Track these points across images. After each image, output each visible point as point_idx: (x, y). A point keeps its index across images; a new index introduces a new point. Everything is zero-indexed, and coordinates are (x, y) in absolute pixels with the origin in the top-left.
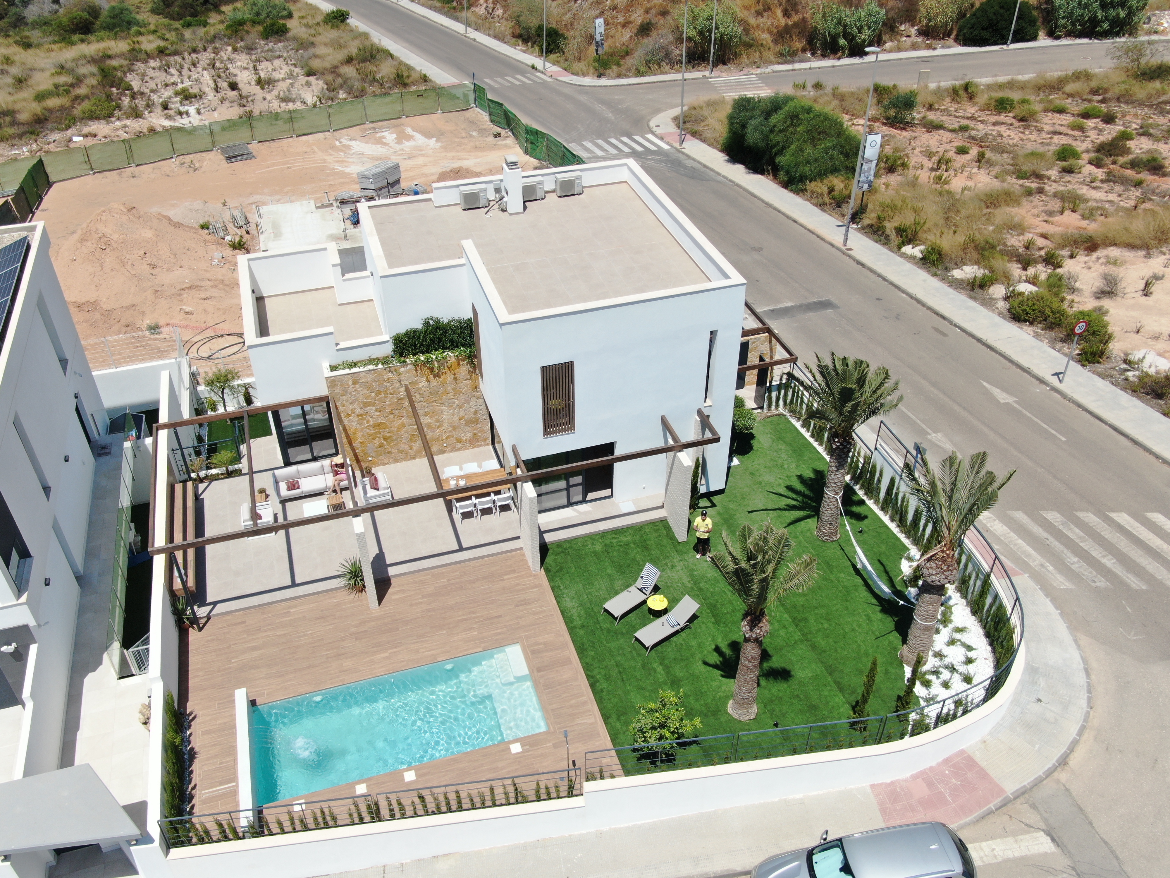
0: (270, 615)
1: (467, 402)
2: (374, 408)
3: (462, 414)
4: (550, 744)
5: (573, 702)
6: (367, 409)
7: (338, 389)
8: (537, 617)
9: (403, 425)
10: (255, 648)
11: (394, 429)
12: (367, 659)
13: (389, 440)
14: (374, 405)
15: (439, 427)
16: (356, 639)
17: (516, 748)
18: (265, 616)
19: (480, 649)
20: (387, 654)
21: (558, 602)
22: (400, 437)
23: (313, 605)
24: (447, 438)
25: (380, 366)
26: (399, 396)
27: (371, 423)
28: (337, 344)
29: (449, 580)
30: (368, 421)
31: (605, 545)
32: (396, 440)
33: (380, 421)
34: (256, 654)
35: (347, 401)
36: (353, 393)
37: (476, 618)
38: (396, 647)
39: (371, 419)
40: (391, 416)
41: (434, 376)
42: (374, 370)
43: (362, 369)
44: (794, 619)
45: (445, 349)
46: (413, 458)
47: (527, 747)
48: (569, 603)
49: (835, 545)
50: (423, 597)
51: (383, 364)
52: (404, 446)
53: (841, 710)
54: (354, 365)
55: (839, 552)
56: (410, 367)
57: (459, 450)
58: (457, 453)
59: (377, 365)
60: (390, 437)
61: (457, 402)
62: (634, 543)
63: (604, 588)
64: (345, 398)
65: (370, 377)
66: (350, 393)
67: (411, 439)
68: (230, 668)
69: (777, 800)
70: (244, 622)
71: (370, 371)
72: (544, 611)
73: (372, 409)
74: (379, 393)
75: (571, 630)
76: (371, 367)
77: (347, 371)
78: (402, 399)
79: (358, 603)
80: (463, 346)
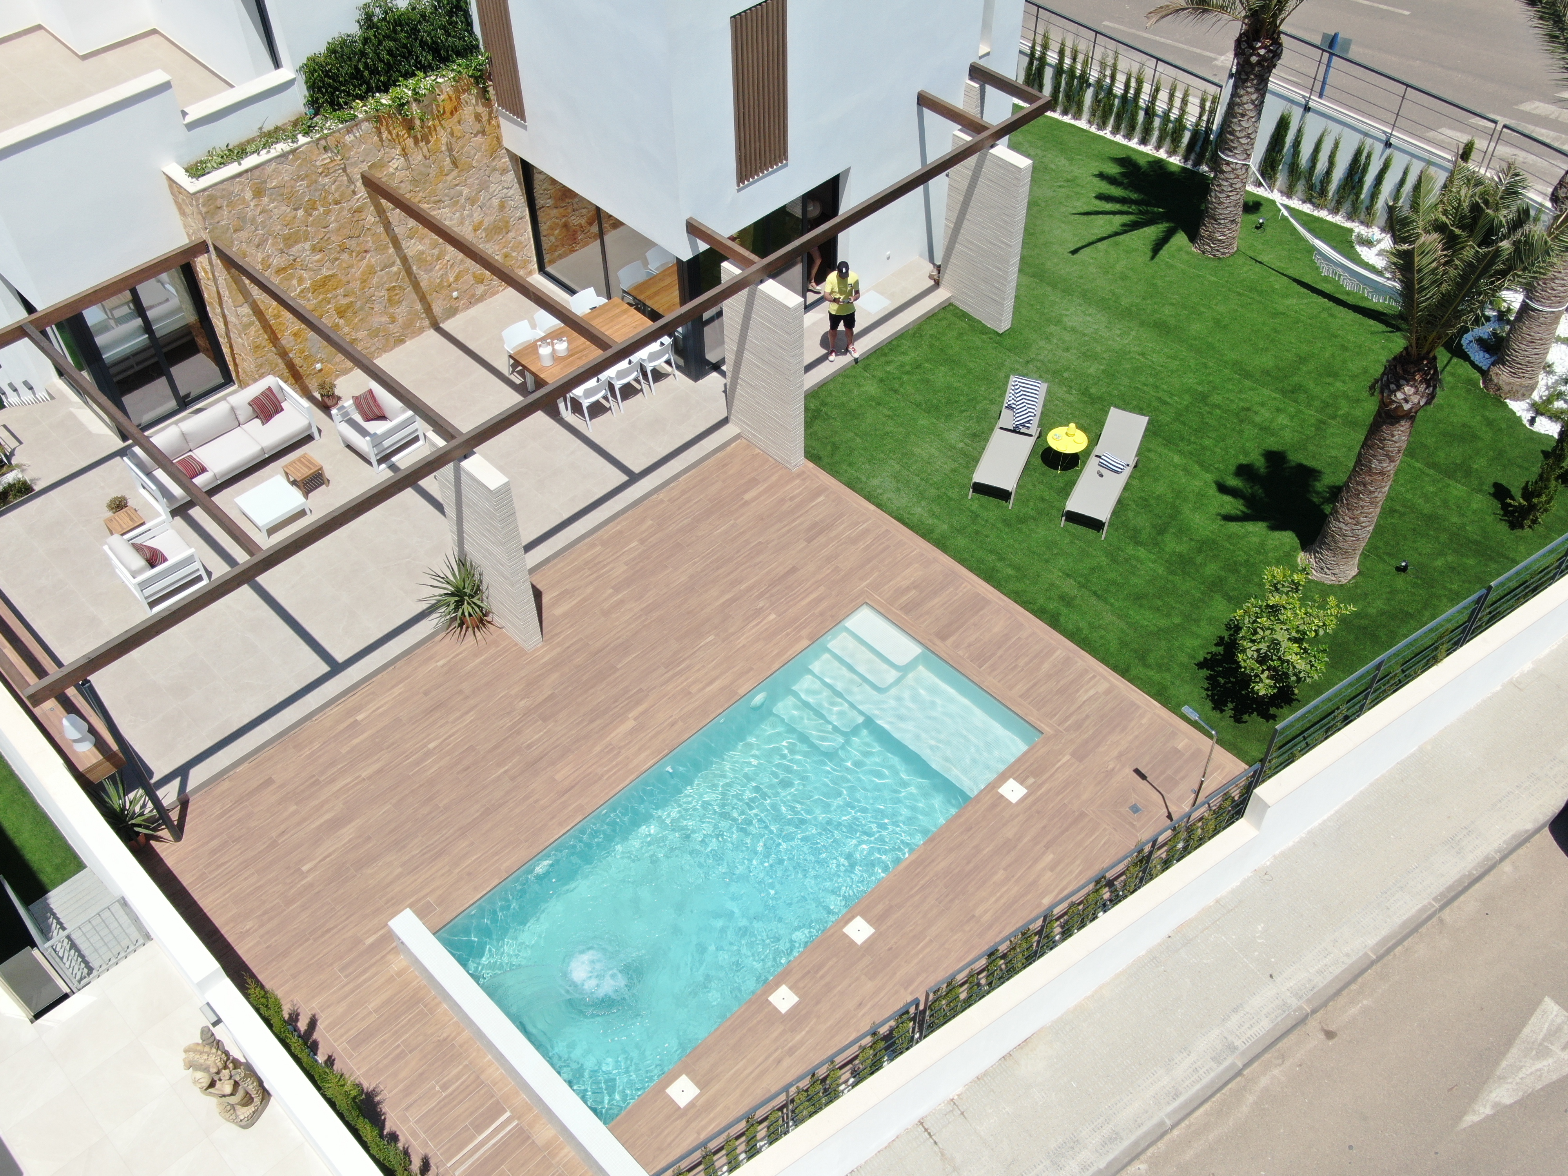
0: (316, 745)
1: (484, 186)
2: (307, 246)
3: (477, 216)
4: (1067, 758)
5: (1046, 666)
6: (294, 250)
7: (225, 217)
8: (862, 545)
9: (371, 271)
10: (336, 824)
11: (356, 285)
12: (598, 748)
13: (349, 314)
14: (306, 239)
15: (438, 259)
16: (545, 719)
17: (1013, 791)
18: (307, 752)
19: (806, 642)
20: (630, 724)
21: (879, 506)
22: (369, 300)
23: (397, 691)
24: (457, 278)
25: (302, 140)
26: (355, 203)
27: (308, 284)
28: (184, 114)
29: (642, 542)
30: (301, 280)
31: (881, 380)
32: (362, 309)
33: (325, 272)
34: (348, 833)
35: (249, 242)
36: (260, 219)
37: (750, 589)
38: (638, 703)
39: (305, 274)
40: (345, 256)
41: (416, 142)
42: (293, 151)
43: (264, 156)
44: (1283, 392)
45: (426, 69)
46: (400, 341)
47: (1031, 780)
48: (901, 501)
49: (1240, 260)
50: (617, 589)
51: (306, 134)
52: (378, 320)
53: (1475, 506)
54: (240, 152)
55: (1258, 268)
56: (365, 126)
57: (481, 299)
58: (480, 307)
59: (294, 140)
60: (350, 305)
61: (466, 191)
62: (927, 360)
63: (936, 453)
64: (243, 235)
65: (287, 172)
66: (253, 221)
67: (390, 300)
68: (311, 885)
69: (1499, 688)
70: (269, 782)
71: (284, 155)
72: (867, 531)
73: (302, 249)
74: (312, 207)
75: (941, 544)
76: (281, 147)
77: (233, 169)
78: (359, 211)
79: (493, 650)
80: (459, 54)
